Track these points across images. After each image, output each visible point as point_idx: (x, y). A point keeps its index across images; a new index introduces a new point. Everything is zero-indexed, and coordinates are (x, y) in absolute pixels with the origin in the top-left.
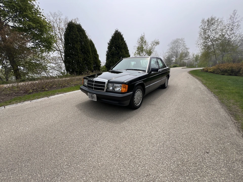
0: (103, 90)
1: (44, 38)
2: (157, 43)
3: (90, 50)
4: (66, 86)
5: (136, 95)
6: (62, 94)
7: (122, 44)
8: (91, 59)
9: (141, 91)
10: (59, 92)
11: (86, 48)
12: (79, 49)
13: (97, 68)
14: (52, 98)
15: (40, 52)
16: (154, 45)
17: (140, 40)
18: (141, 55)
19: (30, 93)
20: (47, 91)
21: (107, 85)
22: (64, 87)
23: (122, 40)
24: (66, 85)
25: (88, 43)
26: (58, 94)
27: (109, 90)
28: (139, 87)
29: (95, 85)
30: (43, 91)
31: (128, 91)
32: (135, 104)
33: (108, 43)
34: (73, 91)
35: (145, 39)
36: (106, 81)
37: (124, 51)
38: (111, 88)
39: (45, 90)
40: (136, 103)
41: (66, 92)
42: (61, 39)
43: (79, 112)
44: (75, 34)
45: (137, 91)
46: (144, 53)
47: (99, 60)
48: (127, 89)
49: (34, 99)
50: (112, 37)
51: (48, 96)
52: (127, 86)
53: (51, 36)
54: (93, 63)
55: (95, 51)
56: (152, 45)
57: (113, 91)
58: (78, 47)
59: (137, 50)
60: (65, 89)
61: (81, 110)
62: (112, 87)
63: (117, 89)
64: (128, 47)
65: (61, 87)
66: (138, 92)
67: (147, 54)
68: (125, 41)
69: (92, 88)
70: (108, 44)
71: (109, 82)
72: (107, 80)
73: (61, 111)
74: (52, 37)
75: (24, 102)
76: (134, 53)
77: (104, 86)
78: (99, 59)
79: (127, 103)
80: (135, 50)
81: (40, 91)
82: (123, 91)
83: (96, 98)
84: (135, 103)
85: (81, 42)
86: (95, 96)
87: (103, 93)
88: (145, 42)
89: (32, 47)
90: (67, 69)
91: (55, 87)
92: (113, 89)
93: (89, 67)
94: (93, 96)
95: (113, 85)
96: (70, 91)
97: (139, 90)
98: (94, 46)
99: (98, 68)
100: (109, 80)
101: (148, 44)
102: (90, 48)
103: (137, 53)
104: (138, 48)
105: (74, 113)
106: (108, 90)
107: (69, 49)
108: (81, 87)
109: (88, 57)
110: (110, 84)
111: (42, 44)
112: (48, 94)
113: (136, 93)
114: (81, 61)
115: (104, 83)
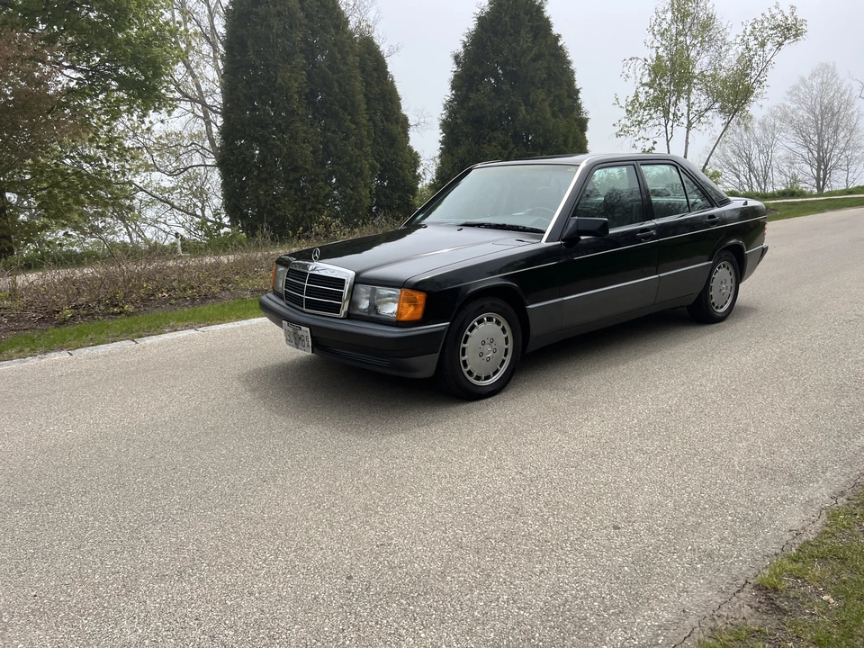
0: (337, 309)
1: (128, 41)
2: (789, 31)
3: (360, 97)
4: (215, 298)
5: (469, 339)
6: (193, 331)
7: (534, 60)
8: (360, 145)
9: (504, 323)
10: (181, 324)
11: (336, 84)
12: (296, 96)
13: (396, 195)
14: (151, 344)
15: (106, 113)
16: (763, 45)
17: (669, 15)
18: (672, 110)
19: (64, 322)
20: (129, 315)
21: (352, 290)
22: (205, 298)
23: (535, 37)
24: (216, 290)
25: (351, 58)
26: (176, 330)
27: (357, 312)
28: (487, 303)
29: (310, 291)
30: (113, 314)
31: (427, 318)
32: (472, 380)
33: (456, 57)
34: (239, 318)
35: (709, 5)
36: (348, 275)
37: (543, 96)
38: (365, 305)
39: (121, 312)
40: (475, 374)
41: (208, 321)
42: (210, 37)
43: (248, 397)
44: (279, 14)
45: (480, 322)
46: (699, 98)
47: (410, 149)
48: (420, 310)
49: (82, 347)
50: (479, 19)
51: (133, 334)
52: (420, 297)
53: (161, 28)
54: (373, 168)
55: (391, 100)
56: (752, 43)
57: (373, 317)
58: (296, 80)
59: (646, 79)
60: (205, 309)
61: (253, 390)
62: (367, 299)
63: (390, 309)
64: (573, 72)
65: (193, 299)
66: (482, 325)
67: (717, 105)
68: (557, 38)
69: (298, 301)
70: (458, 63)
71: (359, 280)
72: (352, 274)
73: (180, 390)
74: (165, 35)
75: (45, 353)
76: (623, 103)
77: (339, 296)
78: (411, 143)
79: (426, 365)
80: (630, 81)
81: (104, 315)
82: (405, 317)
83: (310, 344)
84: (470, 373)
85: (310, 52)
86: (305, 334)
87: (335, 322)
88: (706, 25)
89: (70, 91)
90: (233, 203)
91: (166, 301)
92: (373, 307)
93: (349, 191)
94: (300, 333)
95: (374, 291)
96: (230, 320)
97: (490, 319)
98: (386, 67)
99: (400, 198)
100: (358, 269)
101: (729, 39)
102: (358, 86)
103: (642, 98)
104: (657, 70)
105: (226, 398)
106: (351, 312)
107: (245, 95)
108: (264, 298)
109: (346, 138)
110: (362, 289)
111: (117, 74)
112: (136, 327)
113: (475, 331)
114: (305, 163)
115: (340, 283)
